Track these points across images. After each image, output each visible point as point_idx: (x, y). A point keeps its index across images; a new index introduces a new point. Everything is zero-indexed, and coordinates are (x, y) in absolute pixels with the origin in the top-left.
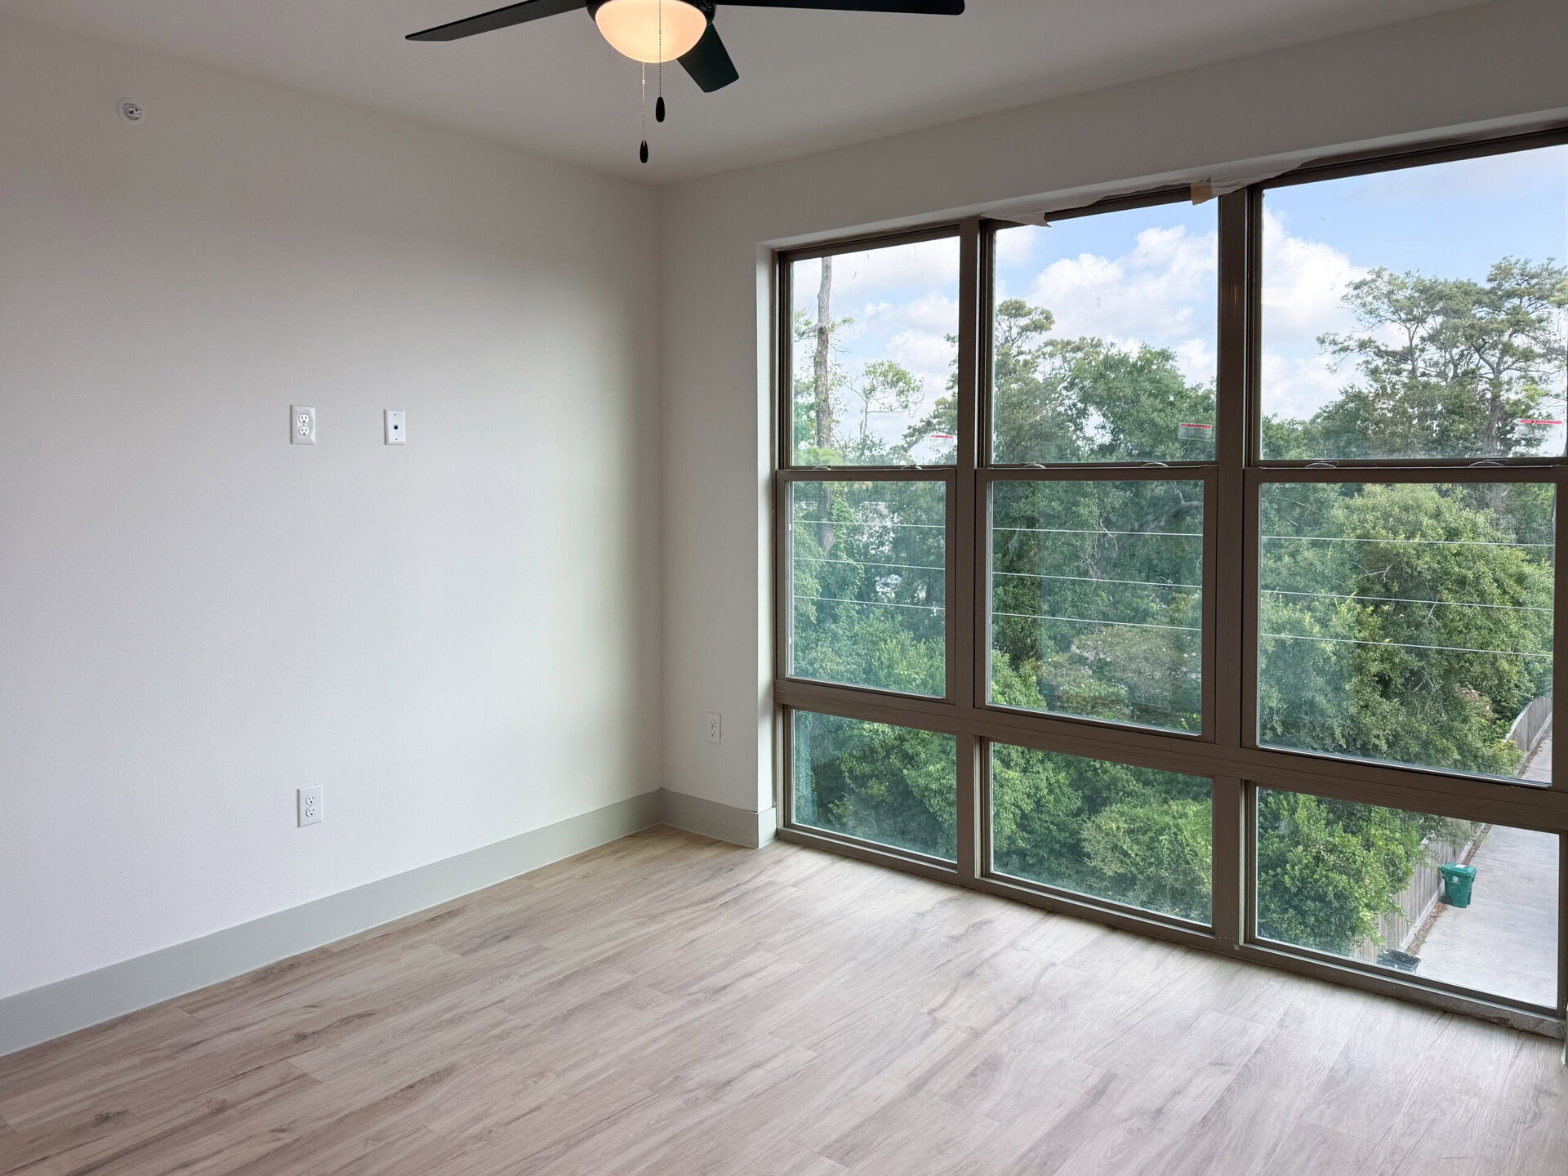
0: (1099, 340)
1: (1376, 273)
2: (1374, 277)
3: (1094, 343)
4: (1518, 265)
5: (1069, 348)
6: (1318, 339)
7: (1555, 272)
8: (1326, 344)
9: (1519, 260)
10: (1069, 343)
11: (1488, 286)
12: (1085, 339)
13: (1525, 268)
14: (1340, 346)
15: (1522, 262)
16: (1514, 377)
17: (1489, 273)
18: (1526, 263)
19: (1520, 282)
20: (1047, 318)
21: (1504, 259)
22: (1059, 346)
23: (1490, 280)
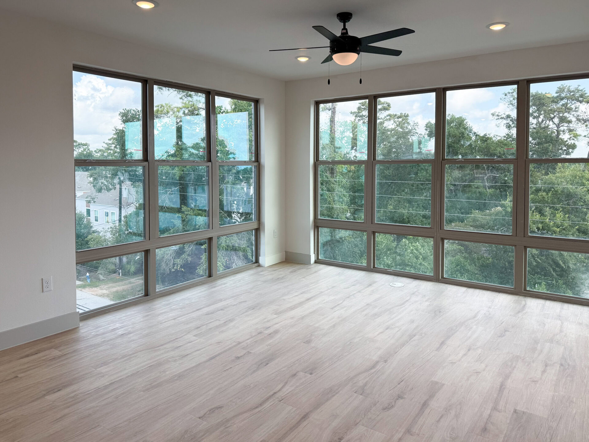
0: (408, 114)
1: (514, 90)
2: (513, 91)
3: (406, 115)
4: (566, 87)
5: (396, 117)
6: (492, 114)
7: (580, 90)
8: (495, 116)
9: (567, 86)
10: (396, 115)
11: (556, 95)
12: (402, 114)
13: (569, 89)
14: (500, 117)
15: (568, 86)
16: (565, 129)
17: (556, 90)
18: (569, 87)
19: (567, 94)
20: (388, 106)
21: (562, 85)
22: (393, 116)
23: (556, 93)
